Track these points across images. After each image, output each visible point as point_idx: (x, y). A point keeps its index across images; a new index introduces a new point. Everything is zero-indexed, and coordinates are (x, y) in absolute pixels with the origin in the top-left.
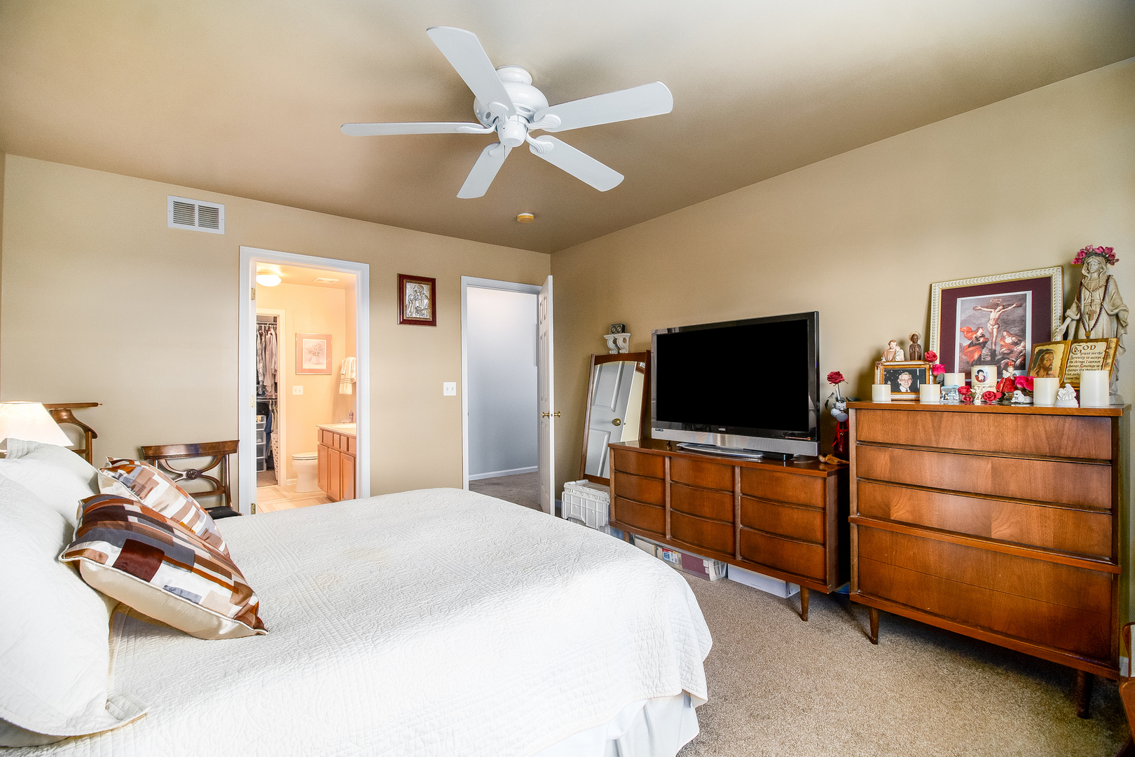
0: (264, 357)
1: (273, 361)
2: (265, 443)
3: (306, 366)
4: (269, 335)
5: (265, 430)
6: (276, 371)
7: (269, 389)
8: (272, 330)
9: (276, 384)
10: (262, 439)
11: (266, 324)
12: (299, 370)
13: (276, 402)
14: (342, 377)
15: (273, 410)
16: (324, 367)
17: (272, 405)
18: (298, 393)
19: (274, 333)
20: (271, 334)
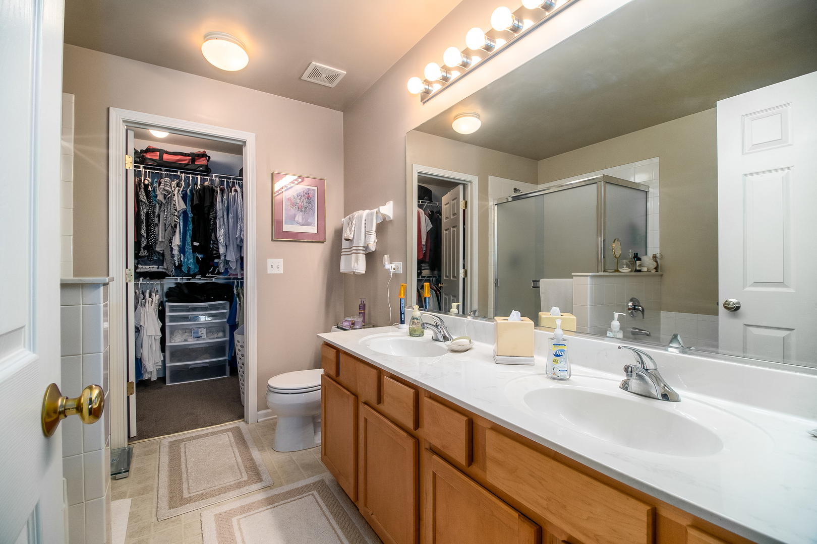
0: (226, 220)
1: (239, 228)
2: (227, 338)
3: (287, 228)
4: (233, 193)
5: (228, 322)
6: (242, 241)
7: (233, 266)
8: (237, 187)
9: (242, 258)
10: (224, 331)
11: (230, 178)
12: (278, 234)
13: (242, 283)
14: (345, 244)
15: (238, 295)
16: (313, 229)
17: (237, 286)
18: (275, 271)
19: (239, 190)
20: (236, 191)
